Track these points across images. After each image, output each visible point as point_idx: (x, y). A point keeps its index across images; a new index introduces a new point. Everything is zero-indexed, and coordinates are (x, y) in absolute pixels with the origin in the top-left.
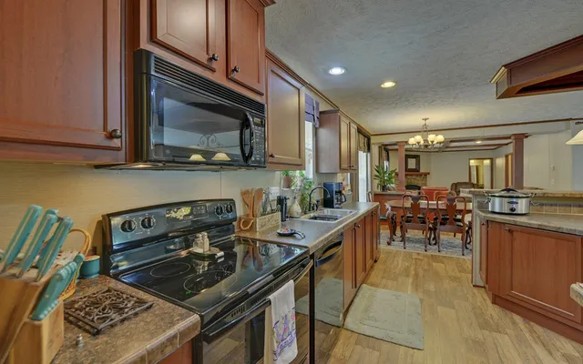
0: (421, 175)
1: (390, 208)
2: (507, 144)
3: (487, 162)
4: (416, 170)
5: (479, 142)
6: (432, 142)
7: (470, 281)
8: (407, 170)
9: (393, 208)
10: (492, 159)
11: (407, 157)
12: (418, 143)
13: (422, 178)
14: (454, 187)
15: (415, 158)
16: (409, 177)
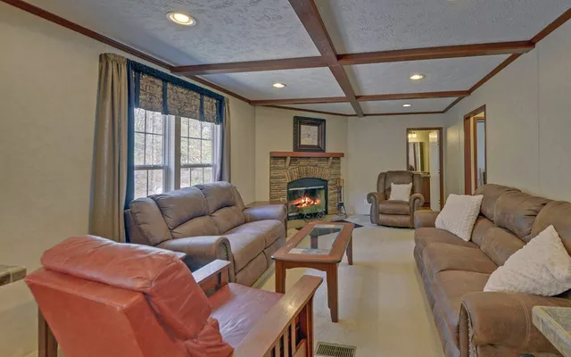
3: (434, 136)
4: (320, 148)
10: (440, 129)
11: (297, 122)
13: (330, 163)
14: (382, 180)
15: (318, 125)
16: (302, 162)
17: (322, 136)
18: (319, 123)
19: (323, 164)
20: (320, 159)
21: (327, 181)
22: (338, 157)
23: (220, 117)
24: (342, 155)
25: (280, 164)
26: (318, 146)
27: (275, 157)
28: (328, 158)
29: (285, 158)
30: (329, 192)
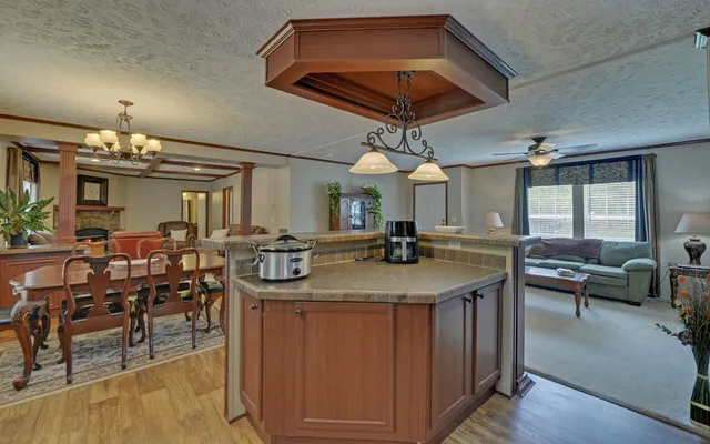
0: (110, 211)
1: (24, 294)
2: (225, 177)
3: (202, 196)
4: (102, 203)
5: (197, 169)
6: (140, 148)
7: (221, 411)
8: (80, 200)
9: (34, 293)
10: (207, 193)
11: (82, 180)
12: (109, 145)
13: (111, 216)
14: (162, 228)
15: (100, 183)
16: (85, 215)
17: (104, 192)
18: (102, 182)
19: (106, 216)
20: (102, 212)
21: (107, 231)
22: (118, 210)
23: (37, 178)
24: (123, 209)
26: (100, 201)
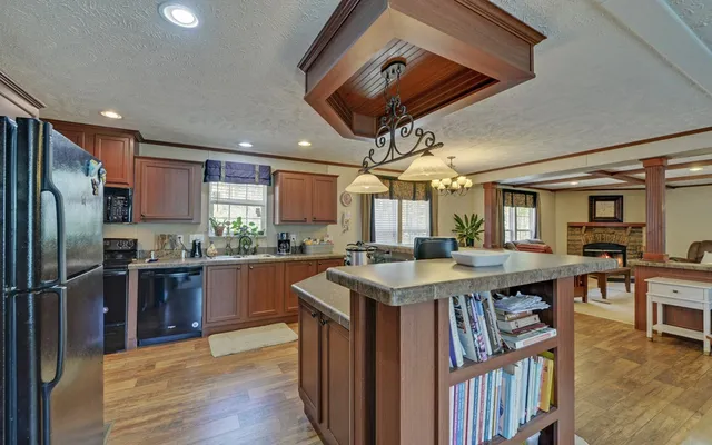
4: (618, 219)
8: (592, 217)
11: (593, 200)
13: (628, 232)
14: (695, 249)
15: (615, 200)
16: (597, 230)
17: (620, 209)
18: (616, 198)
20: (617, 228)
21: (625, 247)
22: (639, 226)
23: (535, 204)
24: (644, 225)
25: (577, 231)
26: (615, 218)
27: (572, 227)
28: (626, 228)
29: (581, 227)
30: (628, 256)
